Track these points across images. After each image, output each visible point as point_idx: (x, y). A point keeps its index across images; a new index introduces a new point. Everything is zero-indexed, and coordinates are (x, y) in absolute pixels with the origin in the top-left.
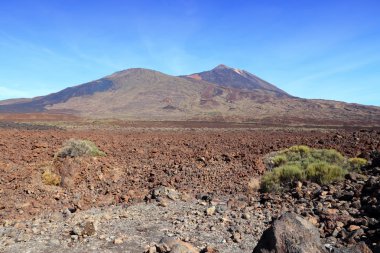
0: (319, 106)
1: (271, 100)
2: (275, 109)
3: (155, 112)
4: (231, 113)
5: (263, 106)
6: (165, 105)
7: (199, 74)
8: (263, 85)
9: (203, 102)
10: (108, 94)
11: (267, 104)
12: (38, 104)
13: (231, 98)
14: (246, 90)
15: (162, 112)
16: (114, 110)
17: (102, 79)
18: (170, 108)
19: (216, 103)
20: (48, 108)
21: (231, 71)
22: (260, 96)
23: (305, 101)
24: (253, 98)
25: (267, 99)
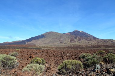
0: (108, 41)
2: (94, 43)
3: (57, 44)
4: (80, 44)
5: (90, 42)
6: (60, 42)
7: (69, 33)
8: (89, 35)
9: (71, 41)
10: (43, 39)
11: (91, 41)
12: (24, 42)
13: (79, 40)
14: (84, 37)
15: (59, 44)
16: (45, 44)
17: (41, 35)
18: (61, 43)
19: (75, 41)
20: (26, 43)
21: (79, 32)
22: (88, 39)
23: (103, 40)
24: (86, 39)
25: (91, 40)
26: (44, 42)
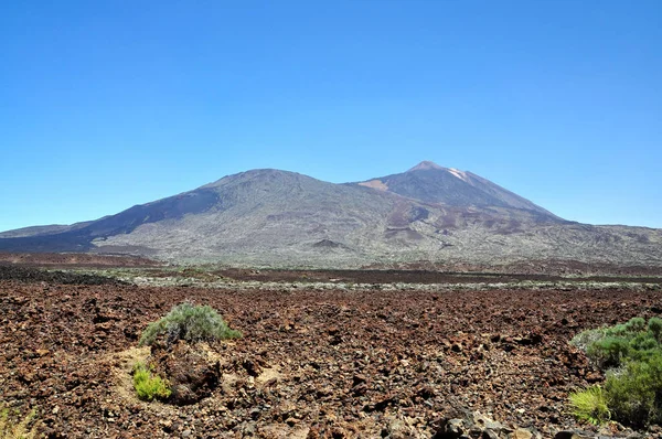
0: (617, 239)
1: (524, 227)
2: (532, 245)
3: (299, 252)
4: (447, 254)
5: (508, 239)
6: (318, 238)
7: (383, 180)
8: (504, 198)
9: (390, 234)
10: (210, 218)
11: (516, 235)
12: (81, 235)
13: (447, 225)
14: (473, 208)
15: (310, 252)
16: (220, 247)
17: (198, 191)
18: (328, 244)
19: (415, 235)
20: (98, 243)
21: (445, 173)
22: (502, 222)
23: (589, 228)
24: (489, 224)
25: (514, 227)
26: (215, 239)
